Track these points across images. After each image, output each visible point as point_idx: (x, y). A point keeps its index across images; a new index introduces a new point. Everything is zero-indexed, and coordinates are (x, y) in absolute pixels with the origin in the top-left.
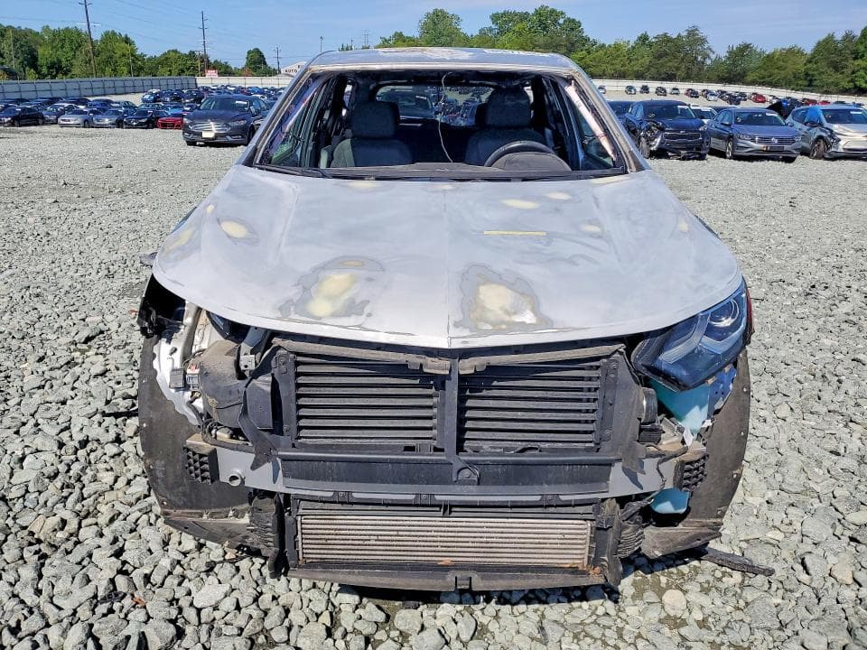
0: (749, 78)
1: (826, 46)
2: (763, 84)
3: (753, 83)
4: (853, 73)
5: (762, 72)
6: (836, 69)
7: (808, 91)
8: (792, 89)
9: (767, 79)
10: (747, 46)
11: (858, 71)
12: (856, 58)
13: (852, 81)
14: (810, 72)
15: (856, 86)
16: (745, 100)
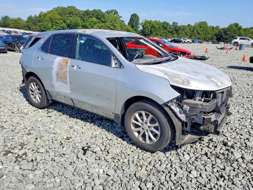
0: (11, 26)
1: (30, 18)
2: (15, 28)
3: (12, 28)
4: (40, 26)
5: (14, 24)
6: (35, 25)
7: (29, 30)
8: (25, 30)
9: (16, 27)
10: (7, 17)
11: (41, 25)
12: (39, 22)
13: (40, 28)
14: (28, 25)
15: (41, 30)
16: (12, 33)
